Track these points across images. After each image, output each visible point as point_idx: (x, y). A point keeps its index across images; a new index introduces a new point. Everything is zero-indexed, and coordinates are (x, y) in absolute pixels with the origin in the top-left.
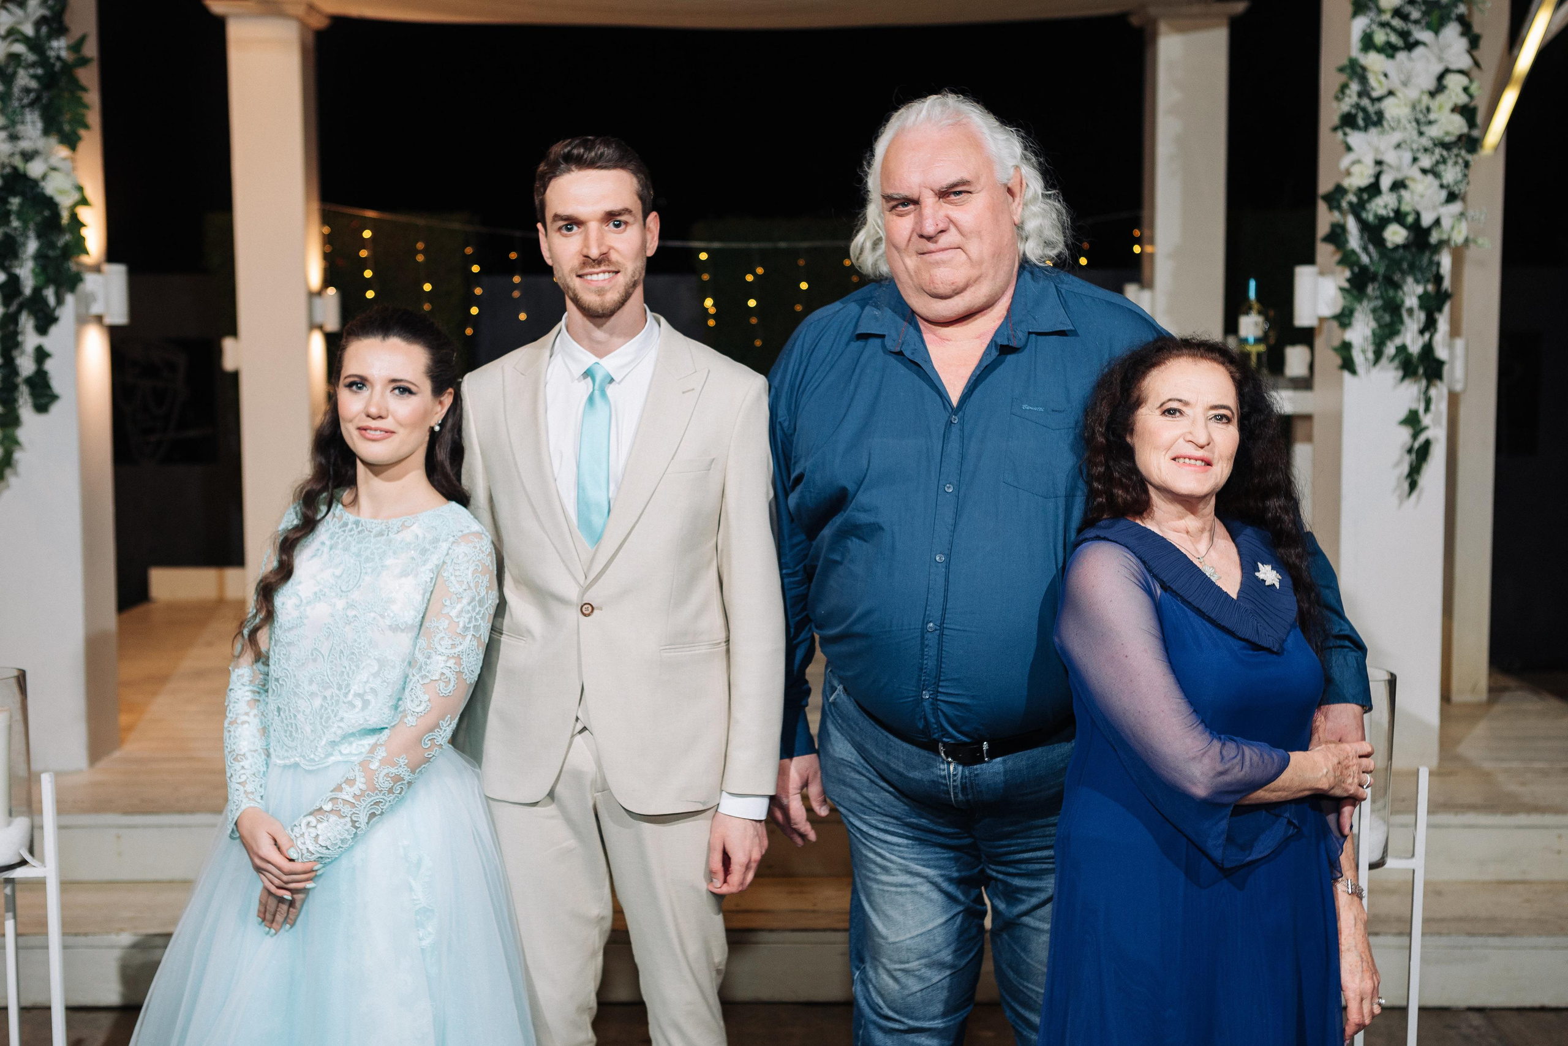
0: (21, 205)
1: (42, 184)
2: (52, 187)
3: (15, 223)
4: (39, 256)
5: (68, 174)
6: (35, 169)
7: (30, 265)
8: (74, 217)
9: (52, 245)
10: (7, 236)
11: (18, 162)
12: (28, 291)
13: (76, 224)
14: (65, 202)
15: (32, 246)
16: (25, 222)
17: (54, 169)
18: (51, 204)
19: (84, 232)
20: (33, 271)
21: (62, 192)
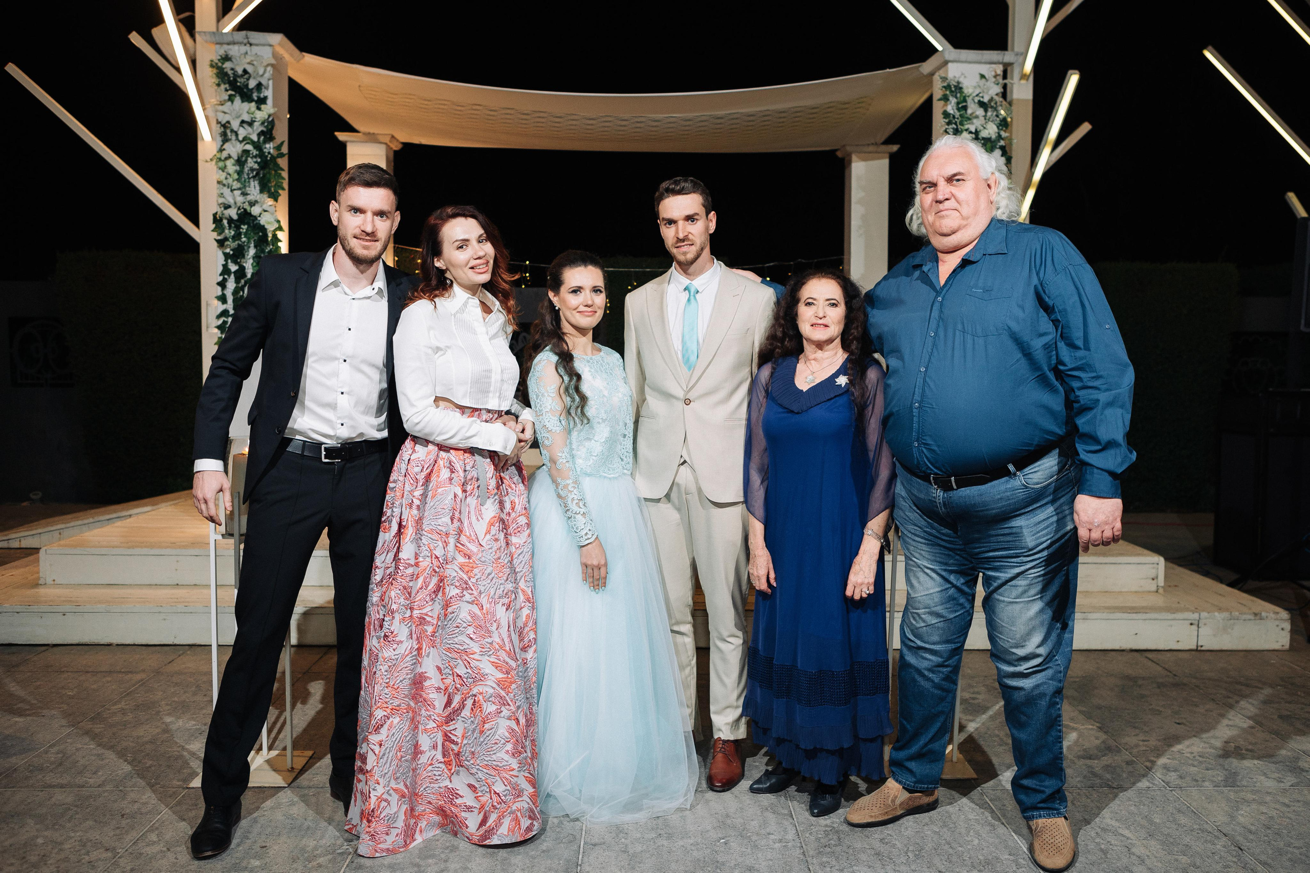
0: (247, 230)
1: (259, 219)
2: (263, 220)
3: (244, 239)
4: (256, 257)
5: (272, 214)
6: (255, 211)
7: (251, 261)
8: (275, 236)
9: (263, 251)
10: (239, 245)
11: (247, 206)
12: (249, 276)
13: (276, 239)
14: (270, 228)
15: (252, 252)
16: (249, 239)
17: (265, 211)
18: (263, 229)
19: (280, 244)
20: (252, 264)
21: (269, 223)
